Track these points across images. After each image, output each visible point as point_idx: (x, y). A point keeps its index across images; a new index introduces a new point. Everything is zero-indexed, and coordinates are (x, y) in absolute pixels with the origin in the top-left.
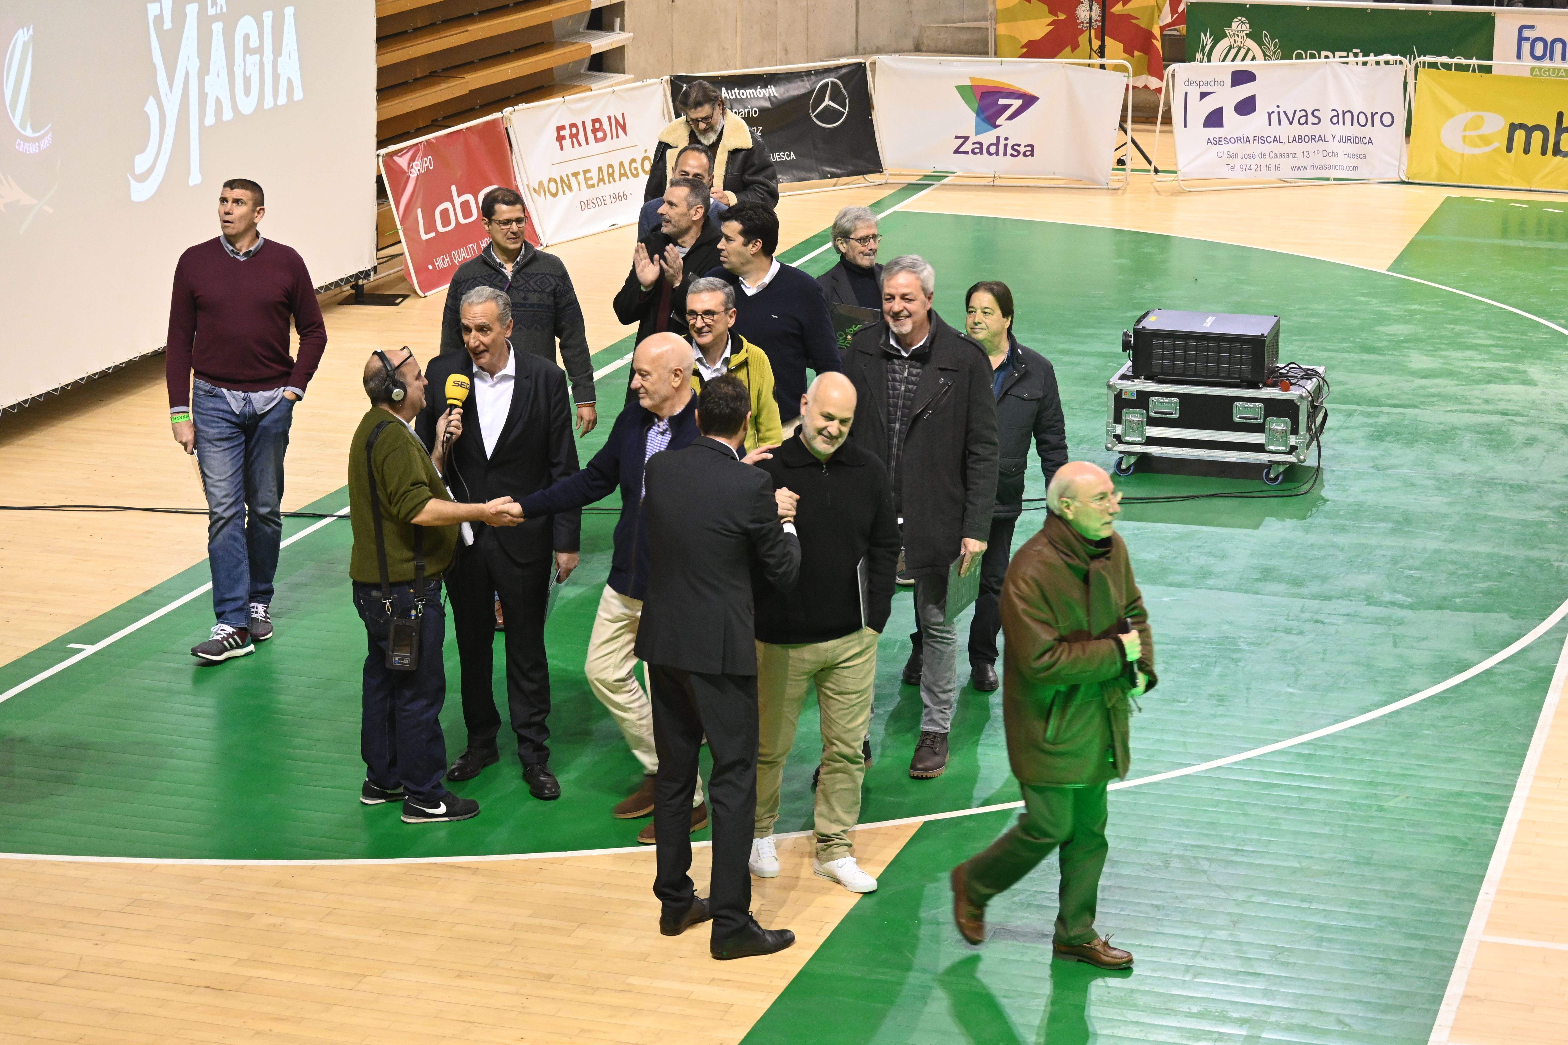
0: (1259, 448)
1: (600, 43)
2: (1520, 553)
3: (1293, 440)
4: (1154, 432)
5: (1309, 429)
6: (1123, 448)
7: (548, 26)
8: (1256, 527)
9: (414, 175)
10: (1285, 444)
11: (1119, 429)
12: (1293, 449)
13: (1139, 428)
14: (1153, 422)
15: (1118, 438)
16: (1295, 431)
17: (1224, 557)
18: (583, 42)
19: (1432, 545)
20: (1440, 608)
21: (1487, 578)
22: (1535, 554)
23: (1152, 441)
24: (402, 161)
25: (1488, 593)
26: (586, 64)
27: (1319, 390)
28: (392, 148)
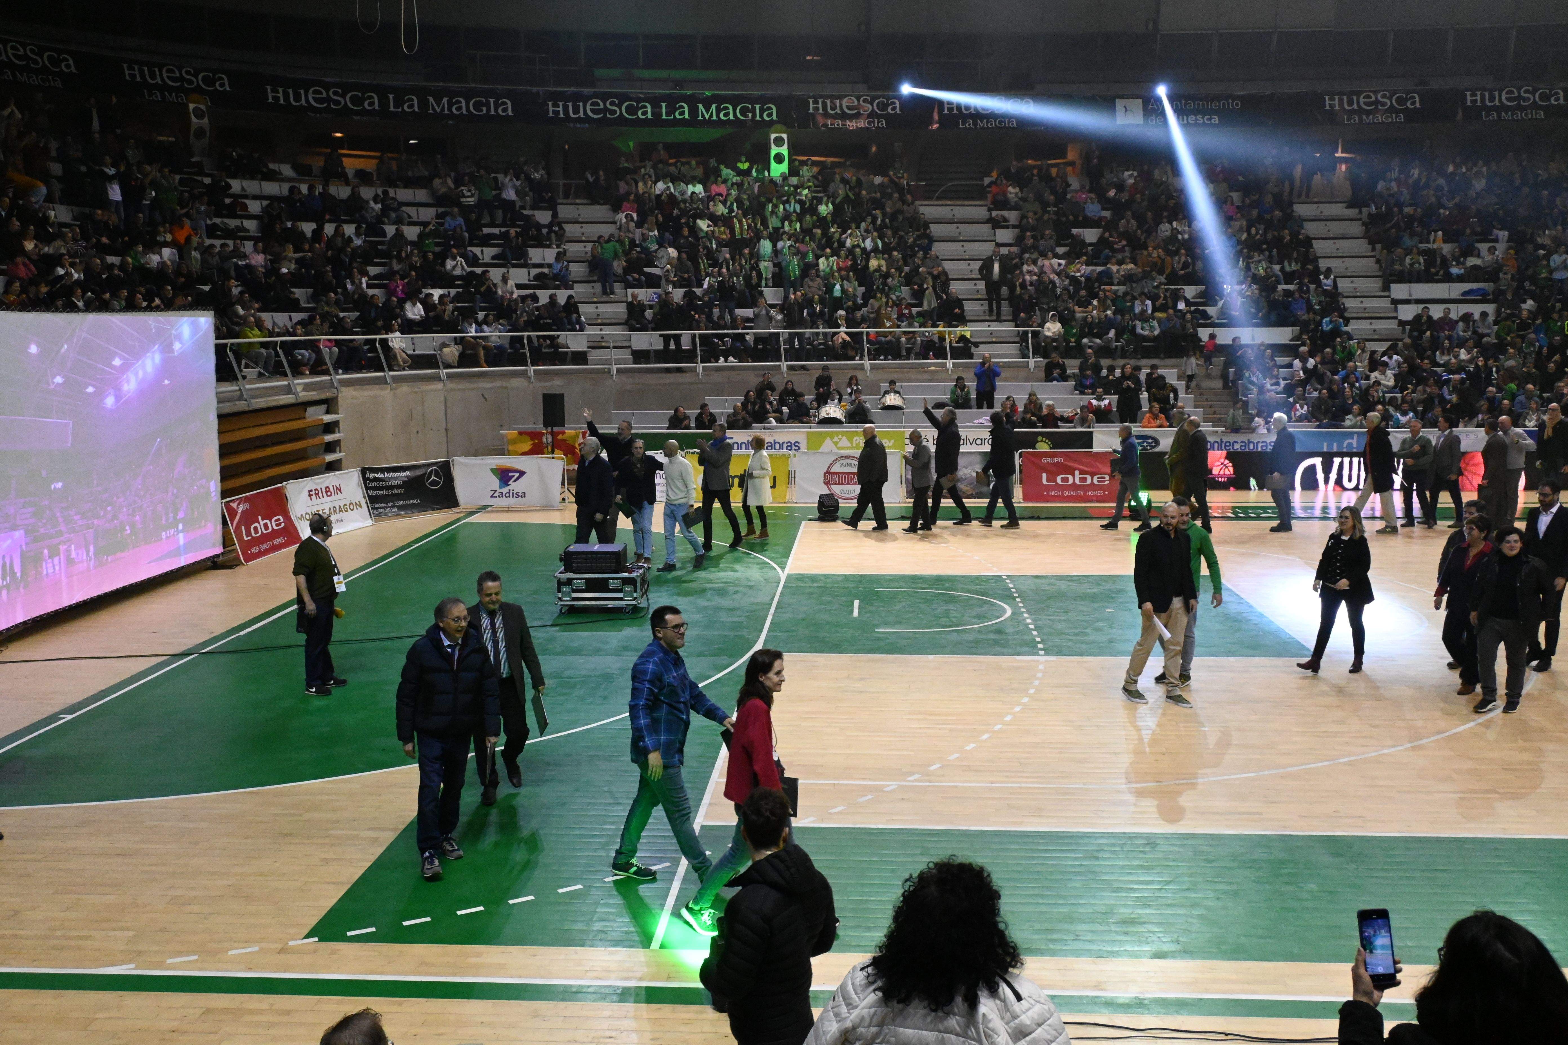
0: (621, 599)
1: (330, 458)
2: (732, 634)
3: (635, 595)
4: (575, 595)
5: (642, 590)
6: (562, 603)
7: (305, 449)
8: (621, 631)
9: (240, 510)
10: (632, 596)
11: (560, 595)
12: (635, 599)
13: (568, 594)
14: (575, 591)
15: (560, 599)
16: (635, 591)
17: (606, 643)
18: (322, 457)
19: (696, 633)
20: (698, 656)
21: (719, 643)
22: (737, 633)
23: (574, 599)
24: (234, 505)
25: (720, 649)
26: (324, 467)
27: (644, 575)
28: (228, 499)
